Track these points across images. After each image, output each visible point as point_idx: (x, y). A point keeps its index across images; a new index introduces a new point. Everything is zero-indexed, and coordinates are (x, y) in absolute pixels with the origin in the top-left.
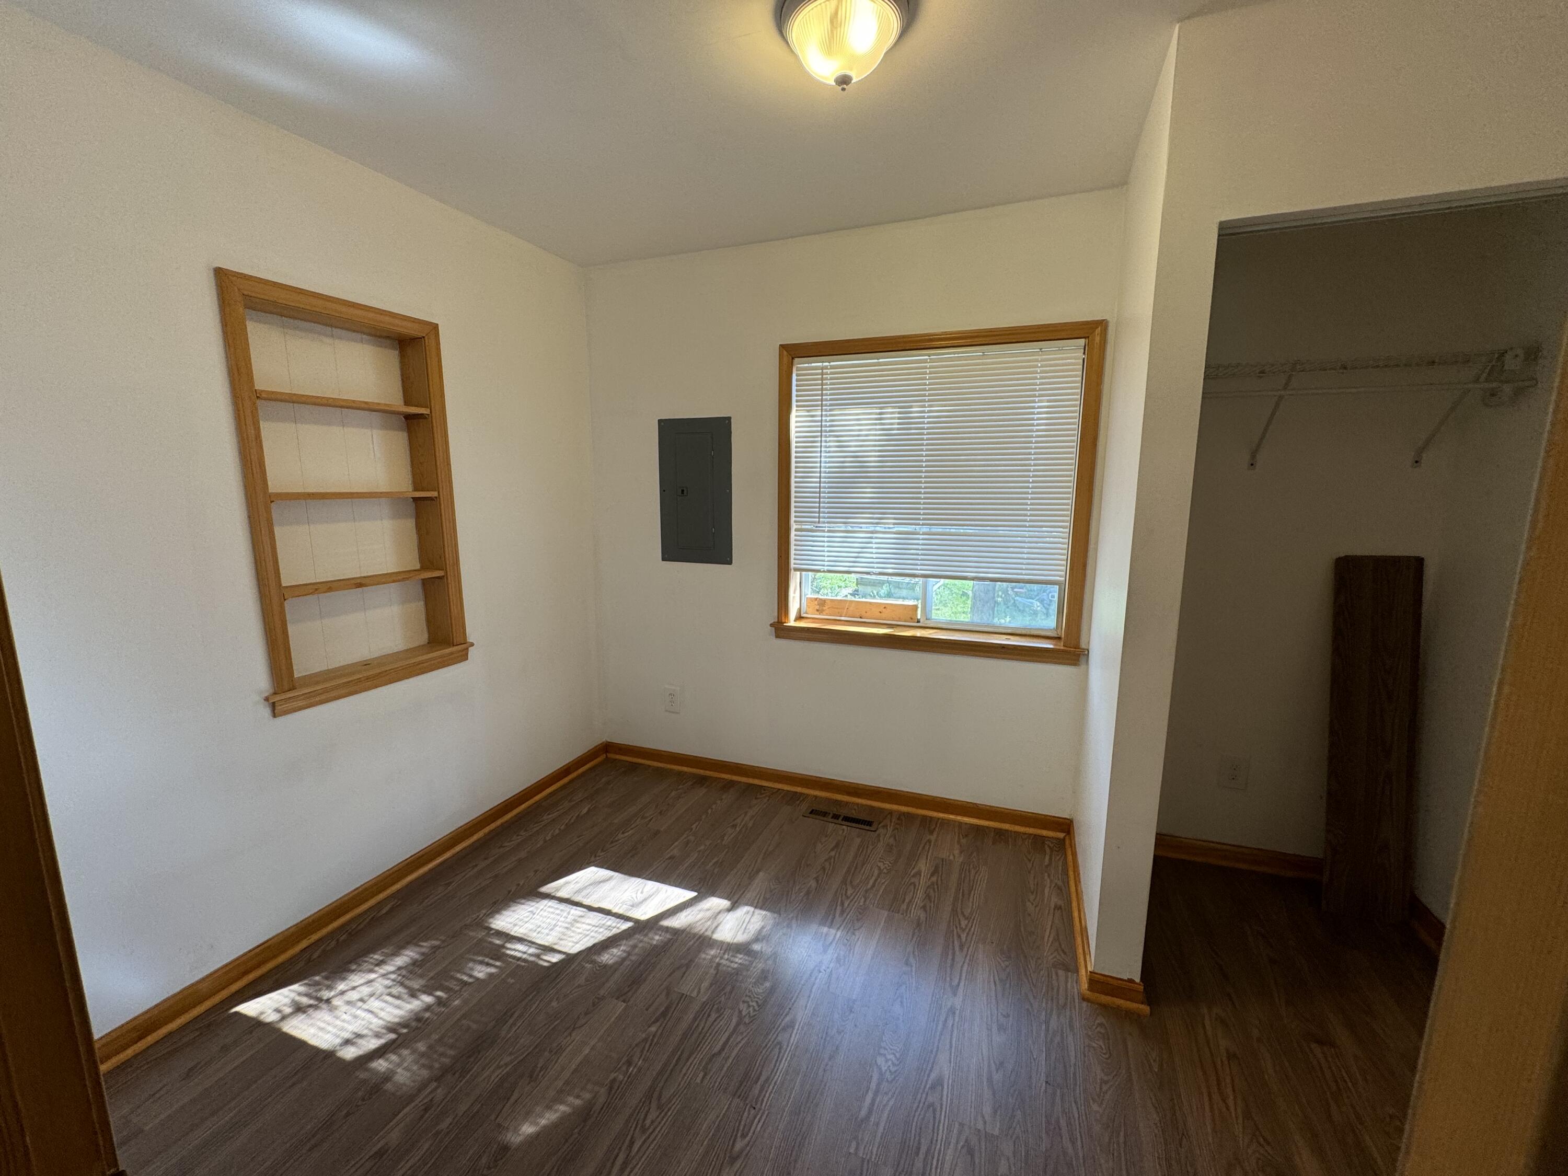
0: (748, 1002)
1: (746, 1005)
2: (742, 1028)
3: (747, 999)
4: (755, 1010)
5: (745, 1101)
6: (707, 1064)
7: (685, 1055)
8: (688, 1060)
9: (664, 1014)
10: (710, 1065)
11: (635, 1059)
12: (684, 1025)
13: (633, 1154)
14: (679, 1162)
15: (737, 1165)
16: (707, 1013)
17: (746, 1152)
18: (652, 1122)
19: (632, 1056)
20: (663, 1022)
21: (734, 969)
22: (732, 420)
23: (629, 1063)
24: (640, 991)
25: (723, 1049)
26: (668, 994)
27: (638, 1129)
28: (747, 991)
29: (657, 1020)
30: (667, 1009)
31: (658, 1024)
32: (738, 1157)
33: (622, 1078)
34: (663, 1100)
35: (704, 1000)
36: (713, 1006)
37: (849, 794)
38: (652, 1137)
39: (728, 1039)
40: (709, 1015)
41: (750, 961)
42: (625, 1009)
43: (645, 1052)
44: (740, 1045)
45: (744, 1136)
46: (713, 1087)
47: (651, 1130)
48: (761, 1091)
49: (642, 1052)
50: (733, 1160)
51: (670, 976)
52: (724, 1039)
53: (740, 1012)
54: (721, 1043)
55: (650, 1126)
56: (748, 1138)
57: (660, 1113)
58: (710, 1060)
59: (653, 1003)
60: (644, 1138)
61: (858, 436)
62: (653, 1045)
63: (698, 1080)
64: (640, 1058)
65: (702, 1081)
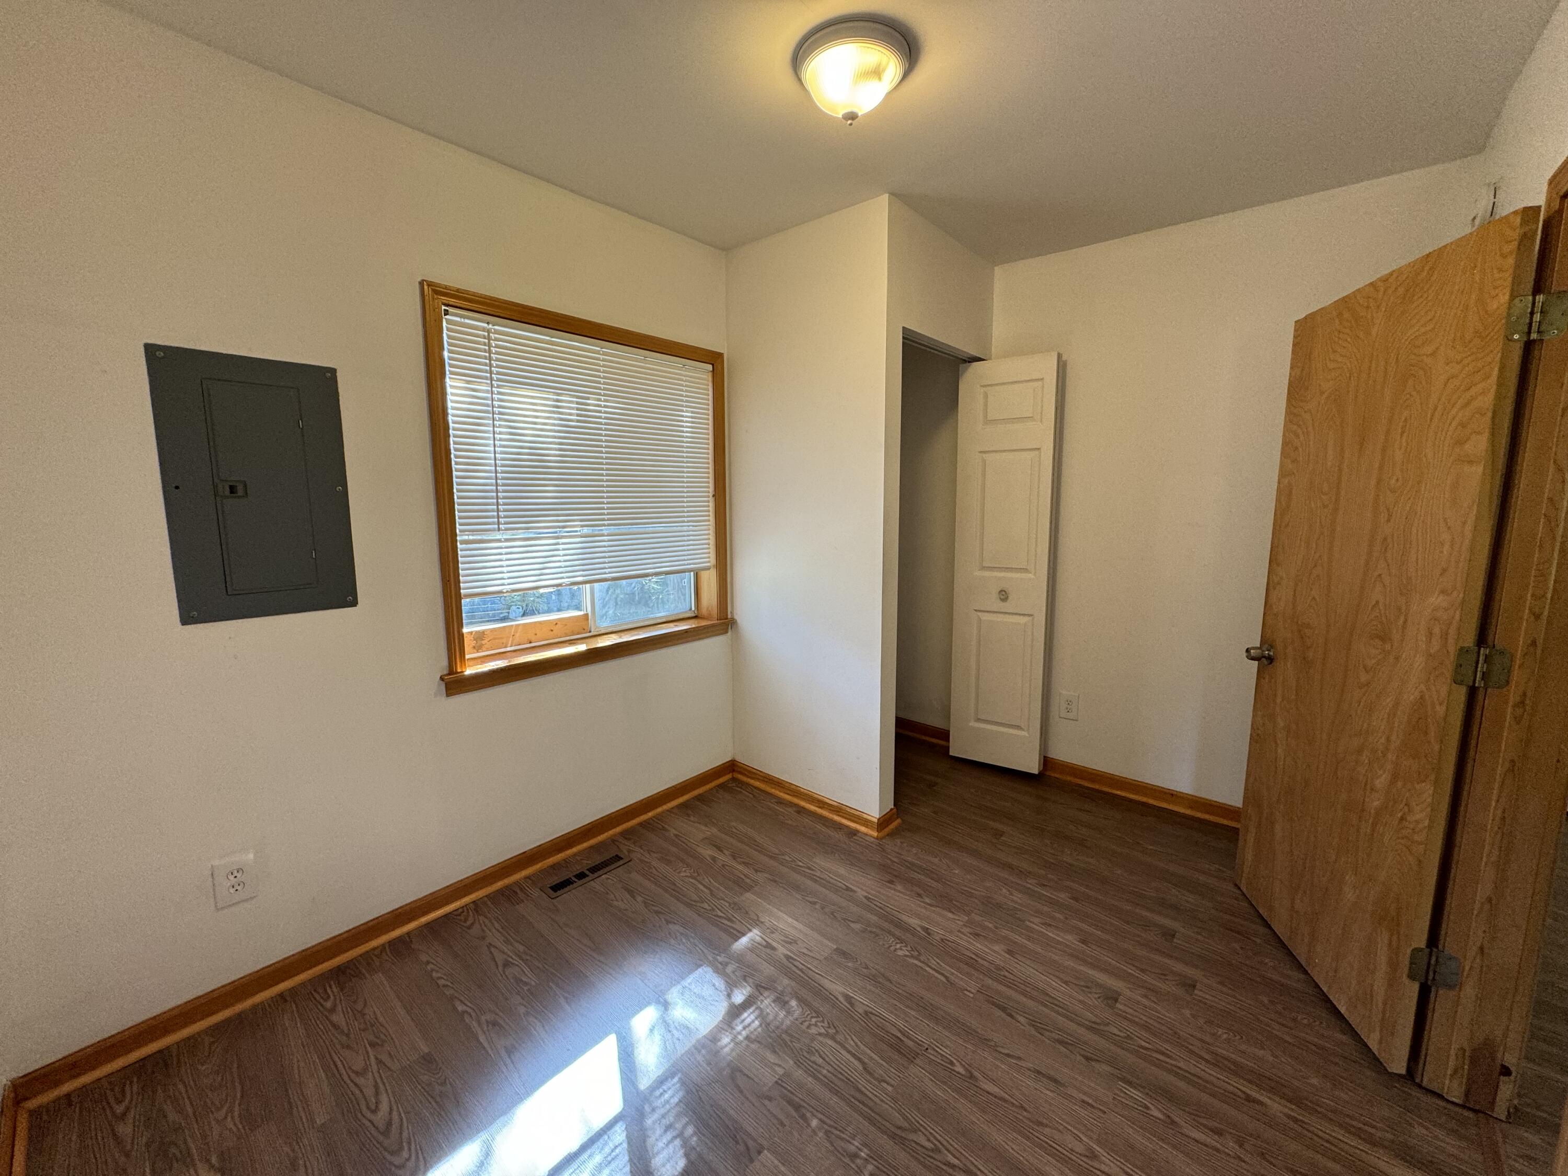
0: (810, 1024)
1: (813, 1027)
2: (838, 1038)
3: (806, 1024)
4: (823, 1021)
5: (918, 1054)
6: (874, 1078)
7: (858, 1095)
8: (862, 1092)
9: (797, 1108)
10: (876, 1075)
11: (852, 1149)
12: (818, 1088)
13: (961, 1166)
14: (973, 1123)
15: (976, 1074)
16: (811, 1064)
17: (966, 1066)
18: (929, 1140)
19: (845, 1151)
20: (806, 1108)
21: (761, 1025)
22: (338, 374)
23: (854, 1156)
24: (750, 1129)
25: (859, 1060)
26: (770, 1099)
27: (934, 1155)
28: (797, 1022)
29: (803, 1117)
30: (790, 1102)
31: (808, 1115)
32: (970, 1072)
33: (872, 1166)
34: (906, 1125)
35: (791, 1062)
36: (803, 1056)
37: (560, 850)
38: (945, 1143)
39: (849, 1052)
40: (814, 1062)
41: (757, 1008)
42: (774, 1152)
43: (844, 1136)
44: (859, 1043)
45: (952, 1063)
46: (899, 1077)
47: (936, 1143)
48: (913, 1041)
49: (842, 1139)
50: (972, 1076)
51: (741, 1092)
52: (849, 1056)
53: (820, 1034)
54: (852, 1059)
55: (932, 1143)
56: (955, 1061)
57: (920, 1131)
58: (870, 1074)
59: (778, 1119)
60: (946, 1152)
61: (535, 423)
62: (836, 1125)
63: (890, 1089)
64: (850, 1143)
65: (892, 1086)
